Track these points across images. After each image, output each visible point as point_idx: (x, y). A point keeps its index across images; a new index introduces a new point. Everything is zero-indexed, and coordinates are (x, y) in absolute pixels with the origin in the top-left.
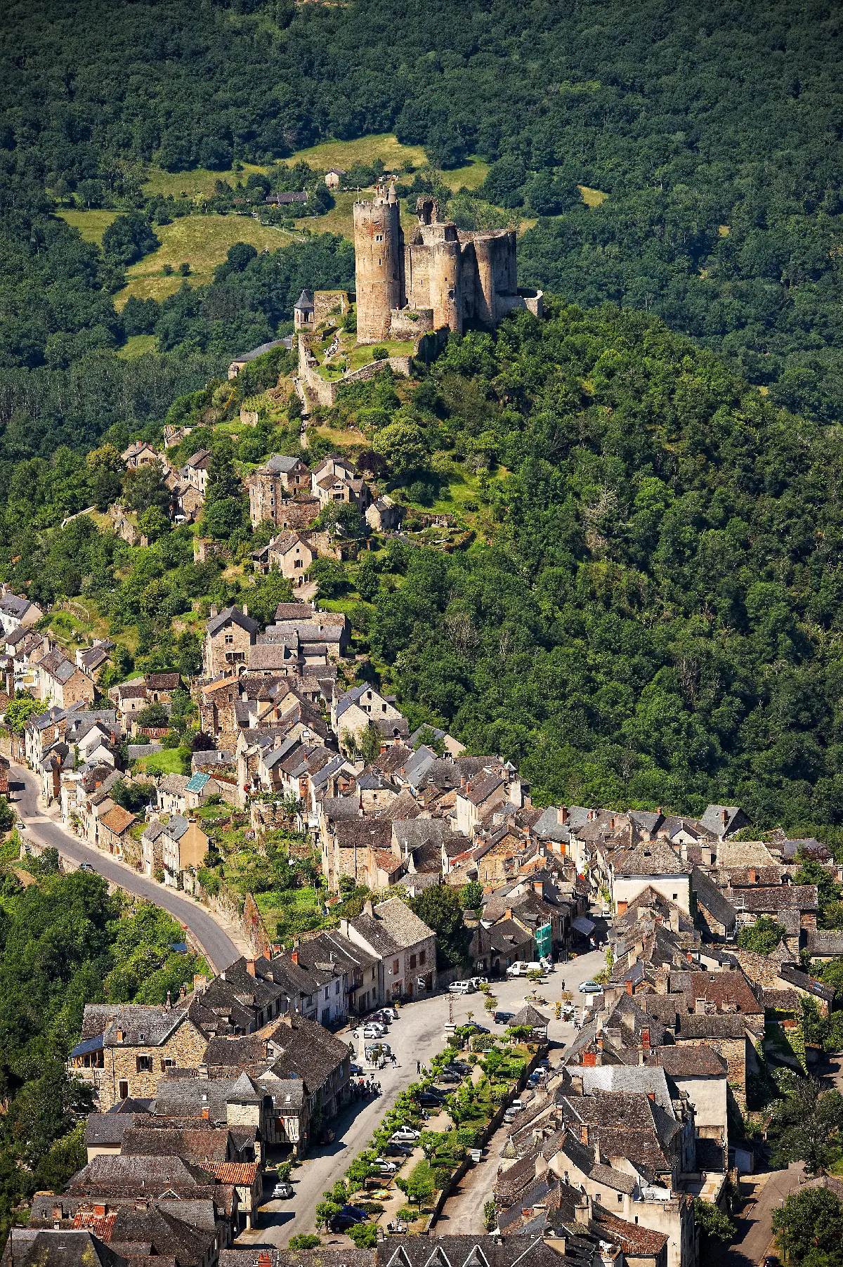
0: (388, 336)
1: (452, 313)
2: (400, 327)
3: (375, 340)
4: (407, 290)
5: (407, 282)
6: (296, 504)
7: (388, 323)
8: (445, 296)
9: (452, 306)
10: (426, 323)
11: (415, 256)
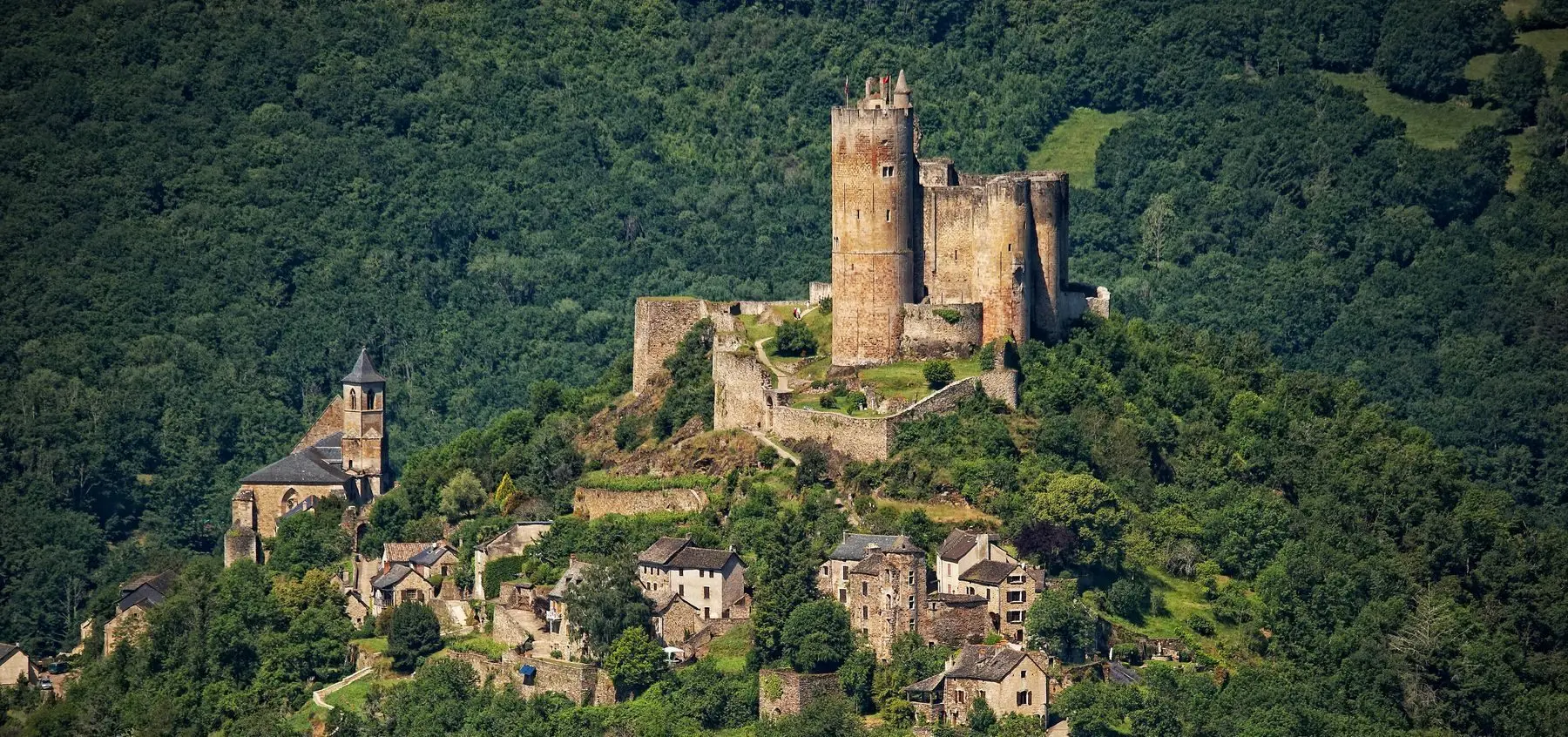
0: (899, 352)
1: (1019, 309)
2: (924, 335)
3: (875, 361)
4: (928, 269)
5: (930, 255)
6: (949, 609)
7: (899, 330)
8: (1008, 280)
9: (1018, 297)
10: (971, 325)
11: (943, 206)
